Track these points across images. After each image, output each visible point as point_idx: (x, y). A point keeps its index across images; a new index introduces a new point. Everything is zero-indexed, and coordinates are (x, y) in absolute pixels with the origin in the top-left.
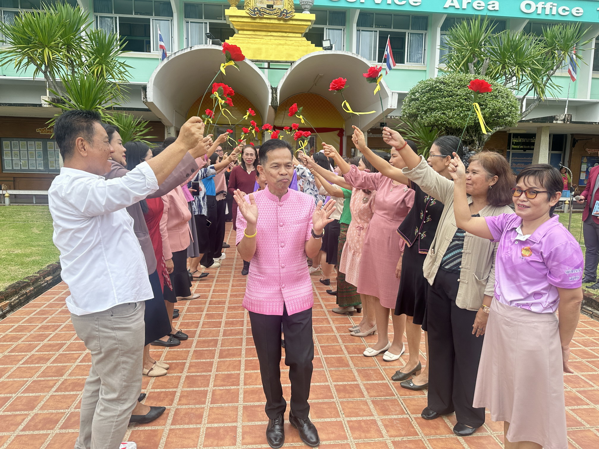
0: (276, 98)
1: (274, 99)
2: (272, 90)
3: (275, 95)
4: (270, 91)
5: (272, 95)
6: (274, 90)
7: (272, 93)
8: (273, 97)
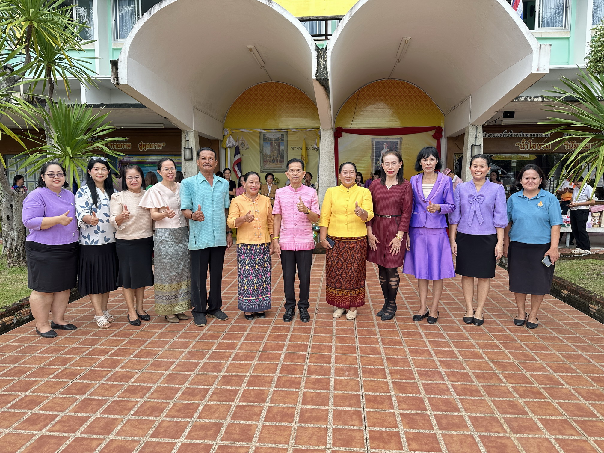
0: (325, 66)
1: (321, 67)
2: (318, 52)
3: (322, 61)
4: (314, 54)
5: (318, 61)
6: (321, 52)
7: (318, 58)
8: (318, 63)
